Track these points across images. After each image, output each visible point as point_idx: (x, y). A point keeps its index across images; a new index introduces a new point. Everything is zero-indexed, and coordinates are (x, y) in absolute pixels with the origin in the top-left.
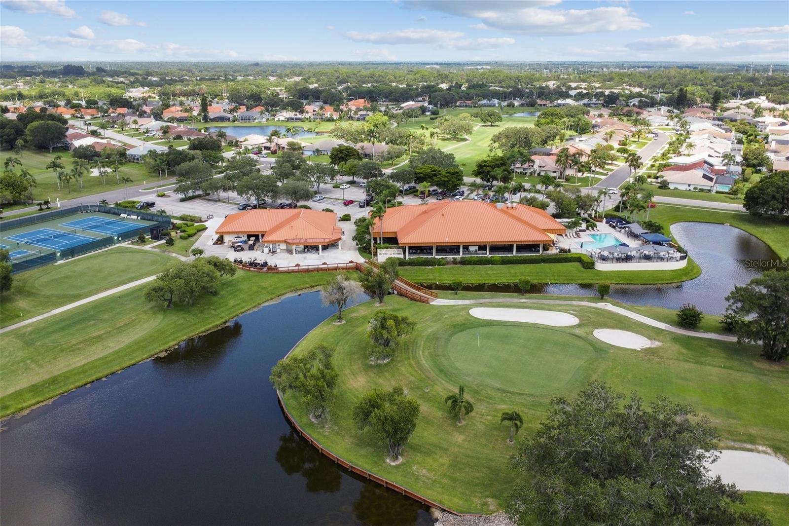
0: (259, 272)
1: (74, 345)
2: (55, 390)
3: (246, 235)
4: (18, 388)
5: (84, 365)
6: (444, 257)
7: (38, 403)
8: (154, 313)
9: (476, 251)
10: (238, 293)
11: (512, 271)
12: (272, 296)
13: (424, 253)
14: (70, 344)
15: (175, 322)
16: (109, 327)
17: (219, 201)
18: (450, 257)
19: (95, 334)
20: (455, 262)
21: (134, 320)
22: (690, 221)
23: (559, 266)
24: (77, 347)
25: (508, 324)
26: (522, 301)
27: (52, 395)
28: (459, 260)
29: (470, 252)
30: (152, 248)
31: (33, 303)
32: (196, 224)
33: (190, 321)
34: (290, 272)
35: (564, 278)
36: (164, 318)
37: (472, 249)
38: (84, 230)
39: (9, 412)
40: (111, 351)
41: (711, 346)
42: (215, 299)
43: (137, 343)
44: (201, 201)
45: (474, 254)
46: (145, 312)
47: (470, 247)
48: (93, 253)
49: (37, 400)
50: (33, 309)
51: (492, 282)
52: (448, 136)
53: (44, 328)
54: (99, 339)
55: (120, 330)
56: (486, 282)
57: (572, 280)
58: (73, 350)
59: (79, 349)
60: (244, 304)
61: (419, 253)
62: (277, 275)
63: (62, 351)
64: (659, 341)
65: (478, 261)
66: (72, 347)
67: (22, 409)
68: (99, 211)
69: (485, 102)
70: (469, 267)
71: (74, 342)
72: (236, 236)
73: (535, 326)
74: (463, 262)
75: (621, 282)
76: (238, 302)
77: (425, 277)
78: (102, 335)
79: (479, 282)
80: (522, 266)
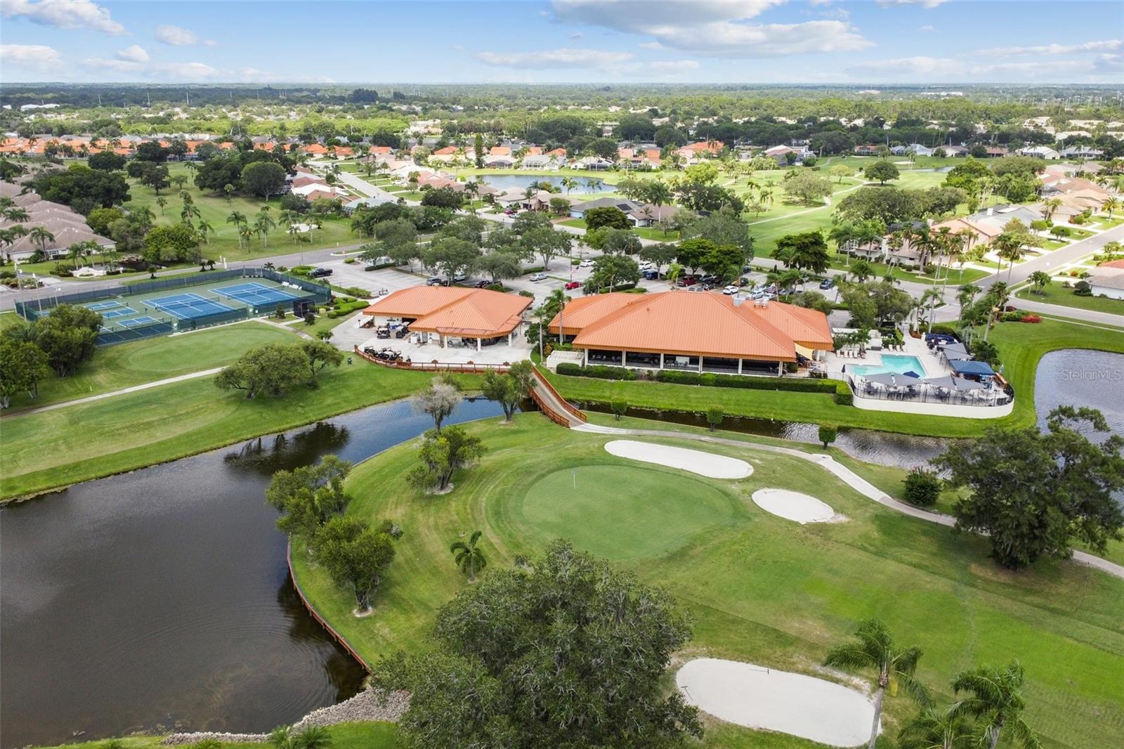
0: (386, 366)
1: (117, 430)
2: (72, 476)
3: (400, 319)
4: (35, 469)
5: (116, 454)
6: (636, 368)
7: (49, 488)
8: (228, 404)
9: (686, 364)
10: (344, 389)
11: (725, 397)
12: (385, 398)
13: (612, 361)
14: (113, 428)
15: (247, 416)
16: (167, 414)
17: (412, 272)
18: (645, 369)
19: (145, 421)
20: (650, 377)
21: (199, 409)
22: (1088, 349)
23: (800, 397)
24: (120, 432)
25: (641, 466)
26: (703, 439)
27: (67, 482)
28: (655, 374)
29: (677, 365)
30: (287, 326)
31: (112, 378)
32: (359, 300)
33: (265, 418)
34: (425, 370)
35: (798, 414)
36: (237, 410)
37: (680, 360)
38: (230, 298)
39: (14, 494)
40: (156, 441)
41: (925, 533)
42: (311, 394)
43: (188, 435)
44: (392, 271)
45: (682, 368)
46: (218, 401)
47: (677, 358)
48: (219, 326)
49: (48, 485)
50: (108, 385)
51: (689, 409)
52: (797, 199)
53: (102, 407)
54: (150, 425)
55: (177, 418)
56: (680, 408)
57: (807, 418)
58: (114, 435)
59: (119, 434)
60: (343, 404)
61: (606, 360)
62: (407, 373)
63: (101, 434)
64: (848, 515)
65: (682, 378)
66: (113, 431)
67: (28, 493)
68: (264, 277)
69: (900, 148)
70: (667, 385)
71: (118, 426)
72: (389, 318)
73: (678, 474)
74: (661, 378)
75: (885, 429)
76: (338, 401)
77: (599, 393)
78: (153, 422)
79: (671, 407)
80: (743, 391)
